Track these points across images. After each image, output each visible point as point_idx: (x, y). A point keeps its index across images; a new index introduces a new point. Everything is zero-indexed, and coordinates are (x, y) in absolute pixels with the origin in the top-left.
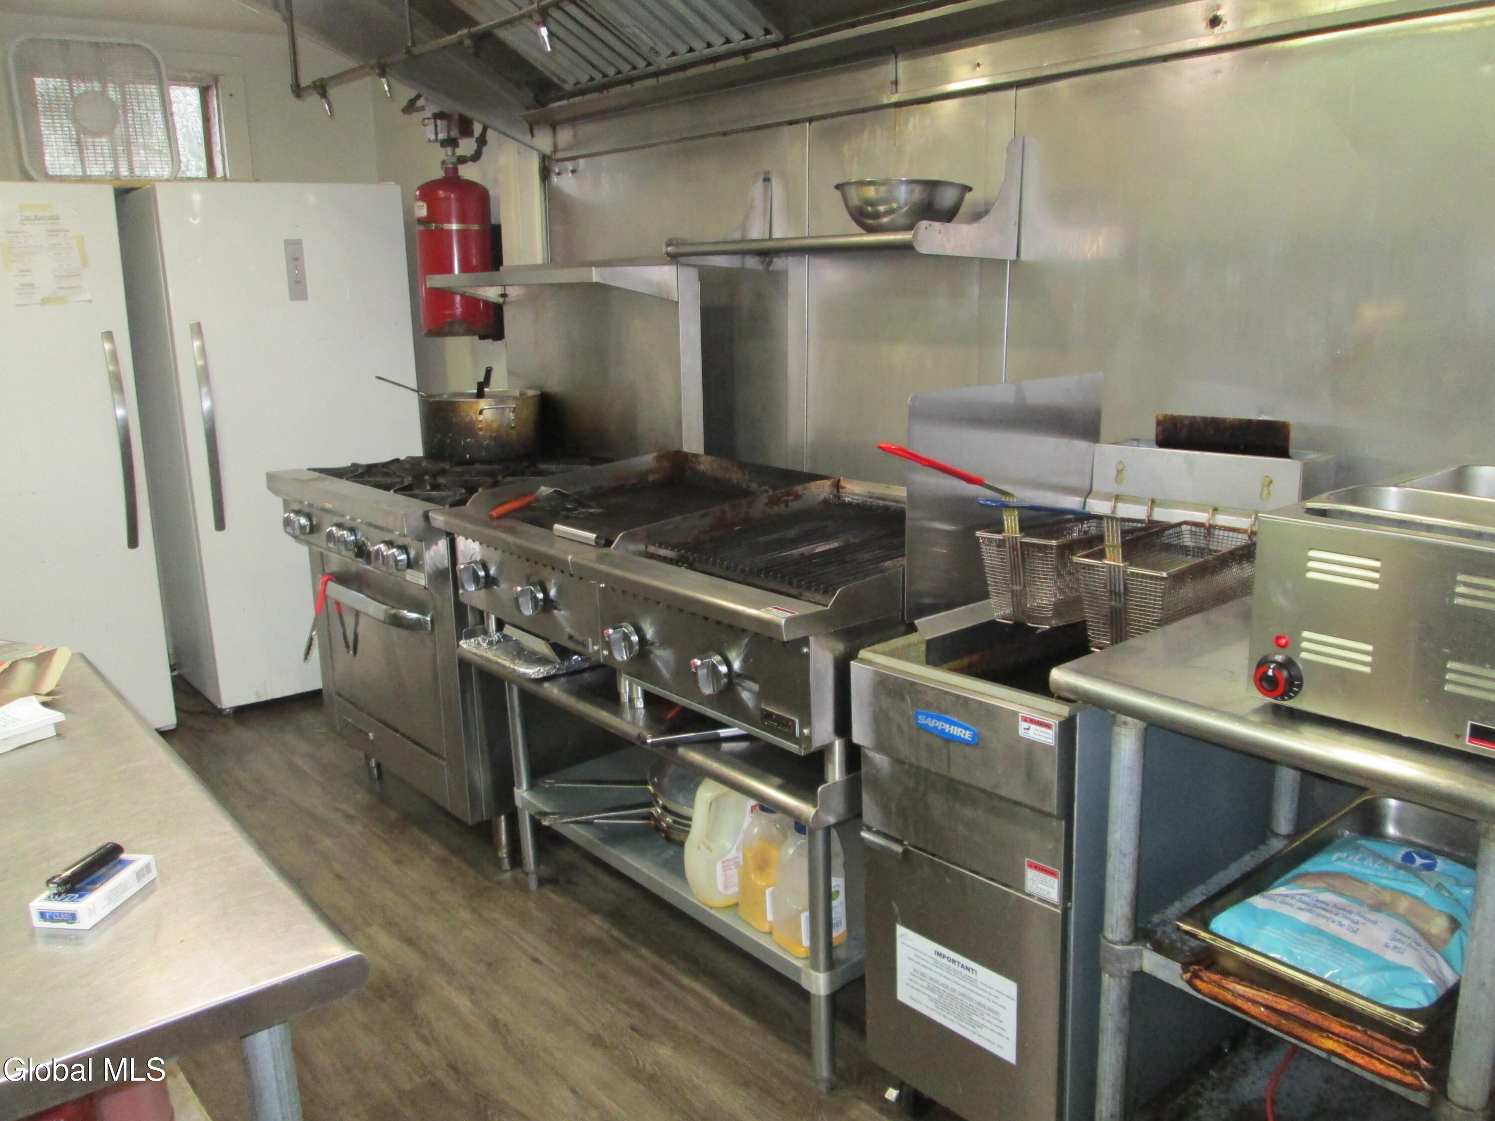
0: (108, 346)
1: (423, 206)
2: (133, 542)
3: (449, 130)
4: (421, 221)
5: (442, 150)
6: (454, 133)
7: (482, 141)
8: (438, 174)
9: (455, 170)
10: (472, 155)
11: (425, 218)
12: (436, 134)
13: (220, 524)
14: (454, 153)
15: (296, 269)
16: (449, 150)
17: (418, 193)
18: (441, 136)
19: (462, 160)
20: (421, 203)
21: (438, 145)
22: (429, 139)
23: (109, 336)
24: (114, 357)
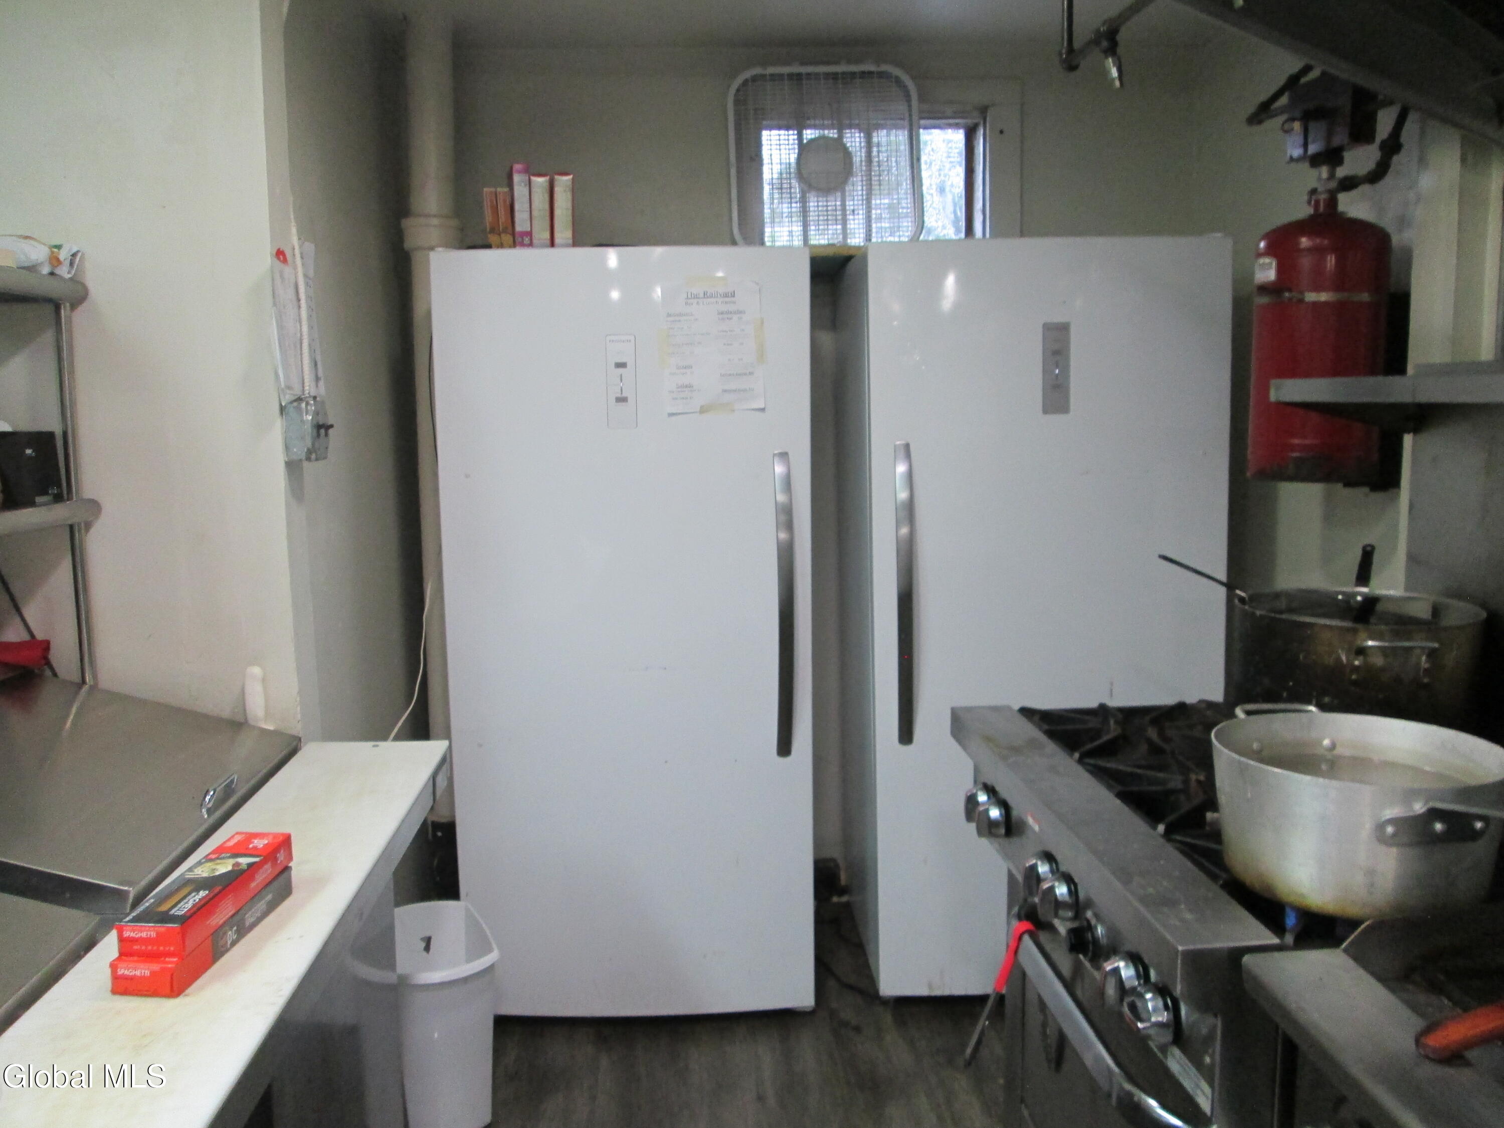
0: (779, 469)
1: (1271, 264)
2: (784, 747)
3: (1329, 135)
4: (1264, 289)
5: (1314, 172)
6: (1341, 137)
7: (1392, 147)
8: (1302, 211)
9: (1332, 202)
10: (1369, 173)
11: (1273, 283)
12: (1305, 146)
13: (906, 734)
14: (1332, 176)
15: (1057, 367)
16: (1324, 171)
17: (1262, 244)
18: (1313, 149)
19: (1349, 184)
20: (1267, 260)
21: (1307, 165)
22: (1291, 158)
23: (784, 456)
24: (788, 483)
